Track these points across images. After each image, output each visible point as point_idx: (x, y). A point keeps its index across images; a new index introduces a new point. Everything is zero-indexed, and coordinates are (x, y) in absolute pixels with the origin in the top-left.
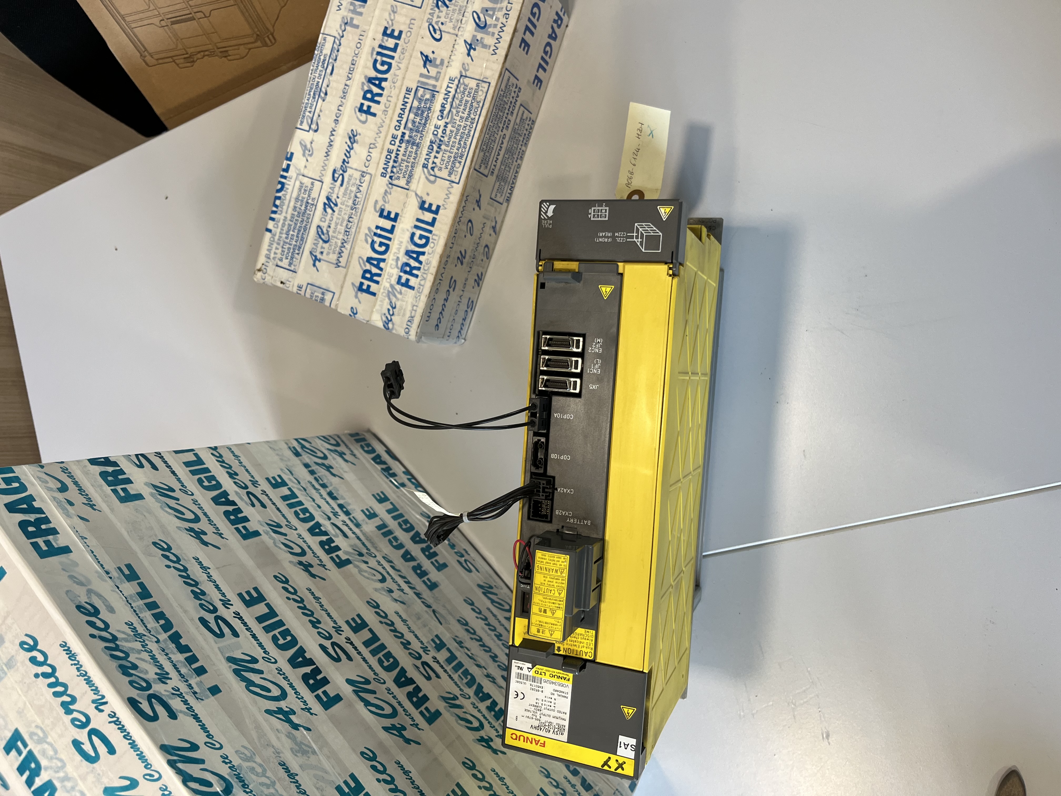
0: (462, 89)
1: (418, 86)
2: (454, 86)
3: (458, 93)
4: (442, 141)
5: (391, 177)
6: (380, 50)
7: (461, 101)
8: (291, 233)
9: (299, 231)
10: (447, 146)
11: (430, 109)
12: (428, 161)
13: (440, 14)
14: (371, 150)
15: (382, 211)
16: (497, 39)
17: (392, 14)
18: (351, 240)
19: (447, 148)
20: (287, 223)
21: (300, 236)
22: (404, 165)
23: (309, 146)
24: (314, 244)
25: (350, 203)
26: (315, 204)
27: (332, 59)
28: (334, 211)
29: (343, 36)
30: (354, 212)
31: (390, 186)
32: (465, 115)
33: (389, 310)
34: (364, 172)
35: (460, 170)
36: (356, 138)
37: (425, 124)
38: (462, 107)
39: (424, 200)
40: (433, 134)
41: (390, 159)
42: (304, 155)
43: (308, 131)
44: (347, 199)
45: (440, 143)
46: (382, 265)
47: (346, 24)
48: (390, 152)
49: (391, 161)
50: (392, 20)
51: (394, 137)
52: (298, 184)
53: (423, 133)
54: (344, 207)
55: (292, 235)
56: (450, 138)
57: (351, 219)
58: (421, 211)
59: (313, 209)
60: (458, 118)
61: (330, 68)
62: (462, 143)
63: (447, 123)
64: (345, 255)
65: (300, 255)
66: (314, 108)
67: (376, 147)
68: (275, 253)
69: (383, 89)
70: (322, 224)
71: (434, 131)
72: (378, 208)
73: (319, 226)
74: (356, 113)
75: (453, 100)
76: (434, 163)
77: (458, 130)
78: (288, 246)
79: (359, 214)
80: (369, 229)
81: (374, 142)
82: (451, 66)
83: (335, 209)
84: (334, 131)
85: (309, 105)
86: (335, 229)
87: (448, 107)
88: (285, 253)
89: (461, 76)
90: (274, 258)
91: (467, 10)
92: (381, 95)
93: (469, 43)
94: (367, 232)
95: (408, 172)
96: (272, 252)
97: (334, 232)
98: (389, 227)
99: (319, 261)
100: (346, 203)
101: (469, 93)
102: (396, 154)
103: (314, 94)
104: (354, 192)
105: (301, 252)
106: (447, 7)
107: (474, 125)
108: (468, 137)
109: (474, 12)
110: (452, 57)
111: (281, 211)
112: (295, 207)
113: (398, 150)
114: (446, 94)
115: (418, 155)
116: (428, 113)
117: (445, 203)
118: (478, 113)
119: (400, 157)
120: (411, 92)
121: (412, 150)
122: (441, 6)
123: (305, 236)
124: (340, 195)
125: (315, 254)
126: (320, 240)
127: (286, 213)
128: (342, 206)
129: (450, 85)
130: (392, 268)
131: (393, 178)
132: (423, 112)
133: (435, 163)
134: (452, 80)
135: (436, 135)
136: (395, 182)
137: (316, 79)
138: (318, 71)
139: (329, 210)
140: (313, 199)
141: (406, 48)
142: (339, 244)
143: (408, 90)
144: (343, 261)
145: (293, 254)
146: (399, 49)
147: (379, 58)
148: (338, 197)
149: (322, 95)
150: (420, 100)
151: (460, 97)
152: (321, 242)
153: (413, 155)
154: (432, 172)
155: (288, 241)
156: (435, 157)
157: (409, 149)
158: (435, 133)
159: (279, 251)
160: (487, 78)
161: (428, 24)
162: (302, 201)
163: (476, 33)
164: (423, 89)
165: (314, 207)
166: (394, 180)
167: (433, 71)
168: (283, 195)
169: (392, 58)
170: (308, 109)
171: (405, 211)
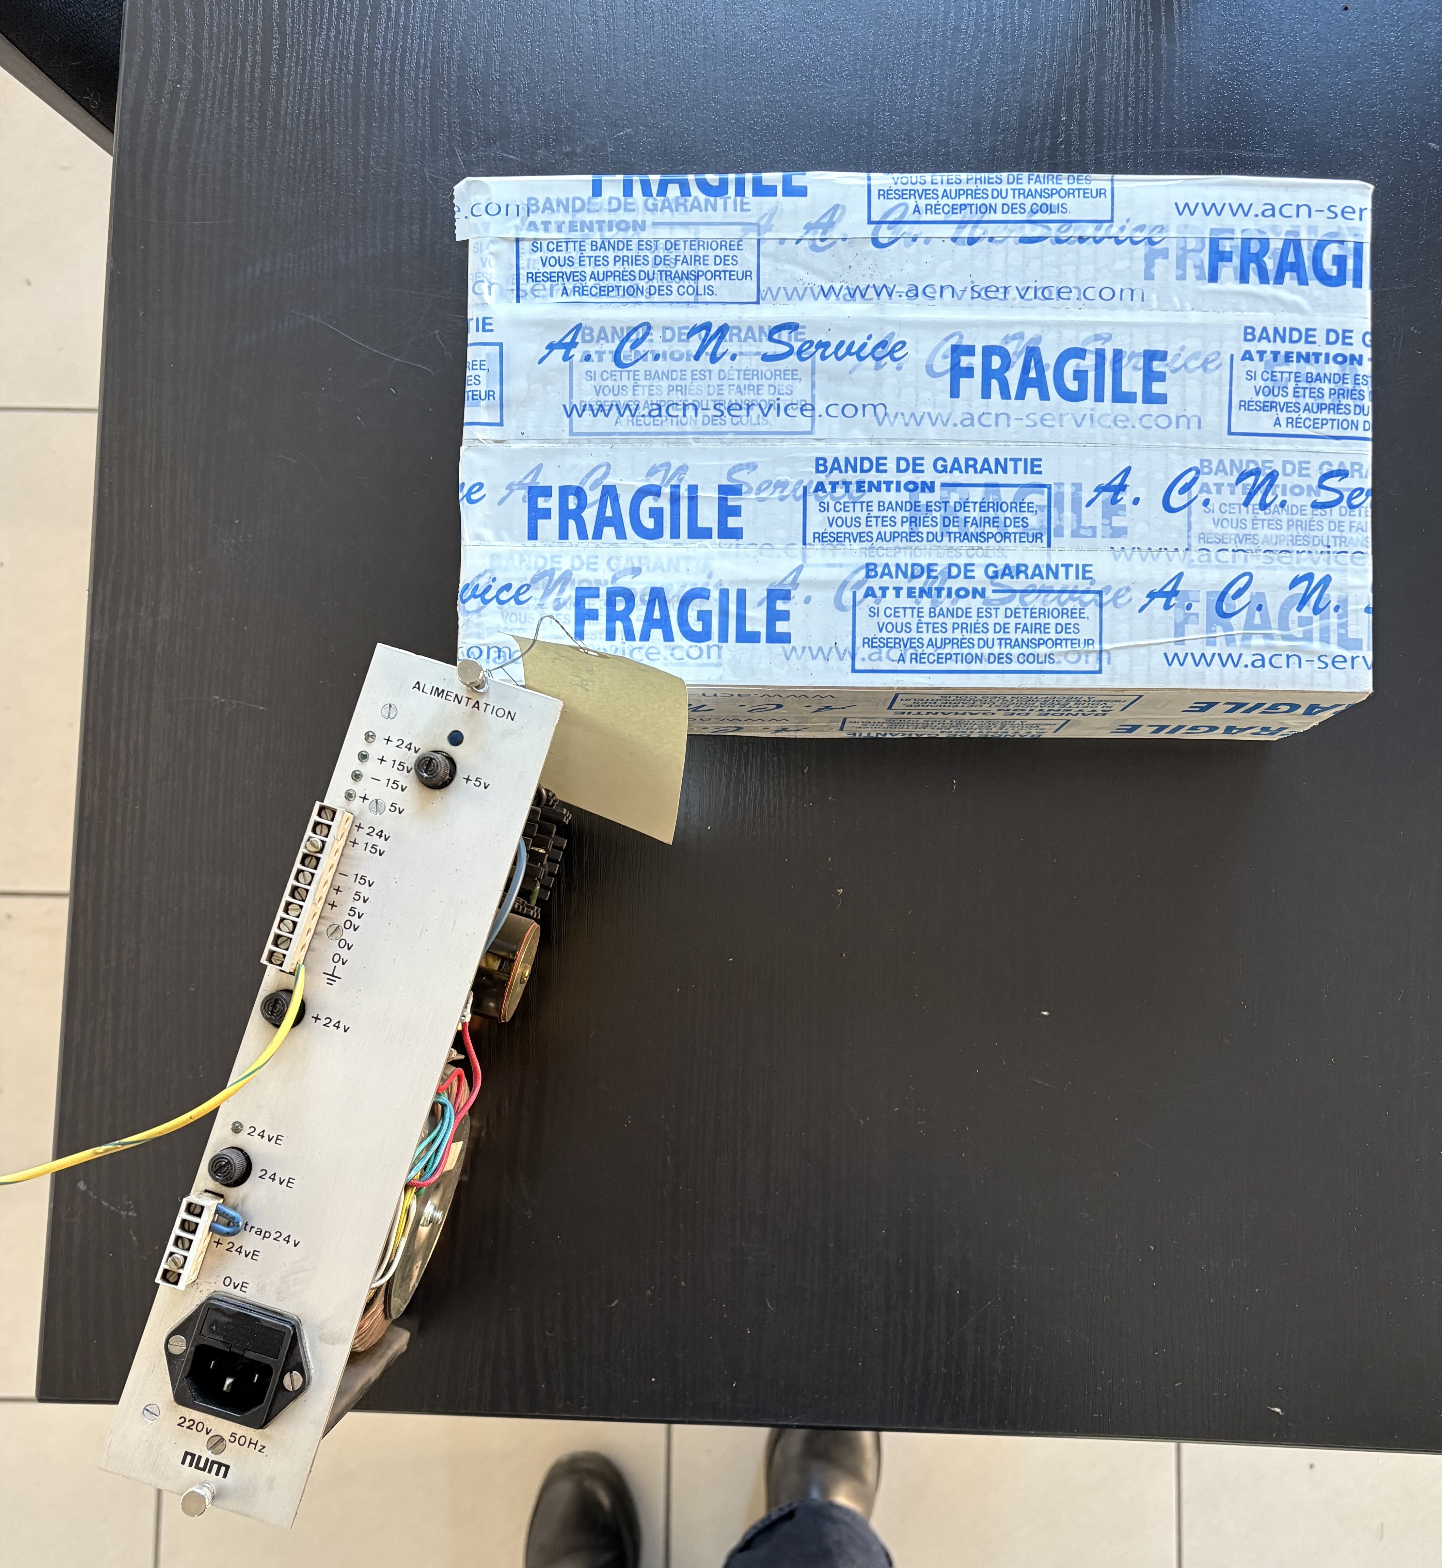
0: (1069, 605)
1: (1049, 487)
2: (1072, 582)
3: (1058, 598)
4: (939, 596)
5: (820, 487)
6: (1109, 356)
7: (1043, 612)
8: (611, 254)
9: (622, 276)
10: (932, 612)
11: (1005, 536)
12: (883, 574)
13: (1226, 490)
14: (870, 409)
15: (736, 490)
16: (1203, 655)
17: (1198, 363)
18: (643, 429)
19: (926, 611)
20: (630, 233)
21: (611, 281)
22: (858, 512)
23: (835, 233)
24: (603, 329)
25: (731, 396)
26: (700, 299)
27: (1059, 230)
28: (697, 357)
29: (1118, 241)
30: (712, 412)
31: (800, 492)
32: (1013, 636)
33: (508, 587)
34: (813, 409)
35: (885, 665)
36: (888, 358)
37: (966, 537)
38: (1029, 621)
39: (793, 593)
40: (950, 565)
41: (862, 471)
42: (808, 227)
43: (870, 222)
44: (736, 382)
45: (934, 592)
46: (609, 532)
47: (1150, 241)
48: (879, 464)
49: (859, 476)
50: (1185, 365)
51: (916, 465)
52: (735, 232)
53: (946, 539)
54: (715, 381)
55: (605, 258)
56: (951, 613)
57: (690, 412)
58: (765, 594)
59: (686, 298)
60: (1001, 620)
61: (1038, 231)
62: (948, 649)
63: (983, 594)
64: (603, 423)
65: (565, 298)
66: (930, 217)
67: (880, 424)
68: (546, 225)
69: (1021, 395)
70: (656, 334)
71: (957, 566)
72: (739, 476)
73: (648, 327)
74: (947, 339)
75: (1040, 592)
76: (884, 590)
77: (974, 628)
78: (576, 255)
79: (710, 428)
80: (683, 469)
81: (891, 411)
82: (1116, 559)
83: (705, 358)
84: (890, 295)
85: (933, 202)
86: (657, 375)
87: (1021, 583)
88: (556, 254)
89: (1100, 593)
90: (533, 224)
91: (1249, 555)
92: (1005, 394)
93: (1178, 589)
94: (676, 464)
95: (844, 529)
96: (546, 217)
97: (648, 375)
98: (702, 523)
99: (566, 358)
100: (725, 382)
101: (1066, 628)
102: (879, 483)
103: (963, 207)
104: (760, 398)
105: (572, 298)
106: (1246, 504)
107: (996, 666)
108: (964, 659)
109: (1250, 575)
110: (1136, 554)
111: (654, 210)
112: (675, 245)
113: (888, 484)
114: (1049, 567)
115: (891, 544)
116: (994, 536)
117: (799, 651)
118: (1026, 666)
119: (873, 496)
120: (1033, 472)
121: (898, 521)
122: (1244, 486)
123: (613, 297)
124: (743, 363)
125: (578, 339)
126: (617, 342)
127: (655, 224)
128: (715, 375)
129: (1072, 570)
130: (608, 564)
131: (820, 493)
132: (994, 521)
133: (884, 595)
134: (1084, 571)
135: (950, 576)
136: (811, 500)
137: (999, 201)
138: (1022, 200)
139: (695, 343)
140: (710, 290)
141: (1129, 425)
142: (622, 400)
143: (1033, 466)
144: (586, 423)
145: (561, 276)
146: (1123, 408)
147: (1089, 361)
148: (733, 357)
149: (966, 232)
150: (1018, 504)
151: (1051, 607)
152: (613, 347)
153: (889, 529)
154: (860, 594)
155: (588, 252)
156: (898, 590)
157: (899, 514)
158: (954, 571)
159: (554, 235)
160: (1109, 662)
161: (1197, 464)
162: (696, 259)
163: (1203, 596)
164: (1046, 503)
165: (691, 299)
166: (817, 498)
167: (1093, 516)
168: (696, 198)
169: (1099, 398)
170: (922, 203)
171: (751, 550)
